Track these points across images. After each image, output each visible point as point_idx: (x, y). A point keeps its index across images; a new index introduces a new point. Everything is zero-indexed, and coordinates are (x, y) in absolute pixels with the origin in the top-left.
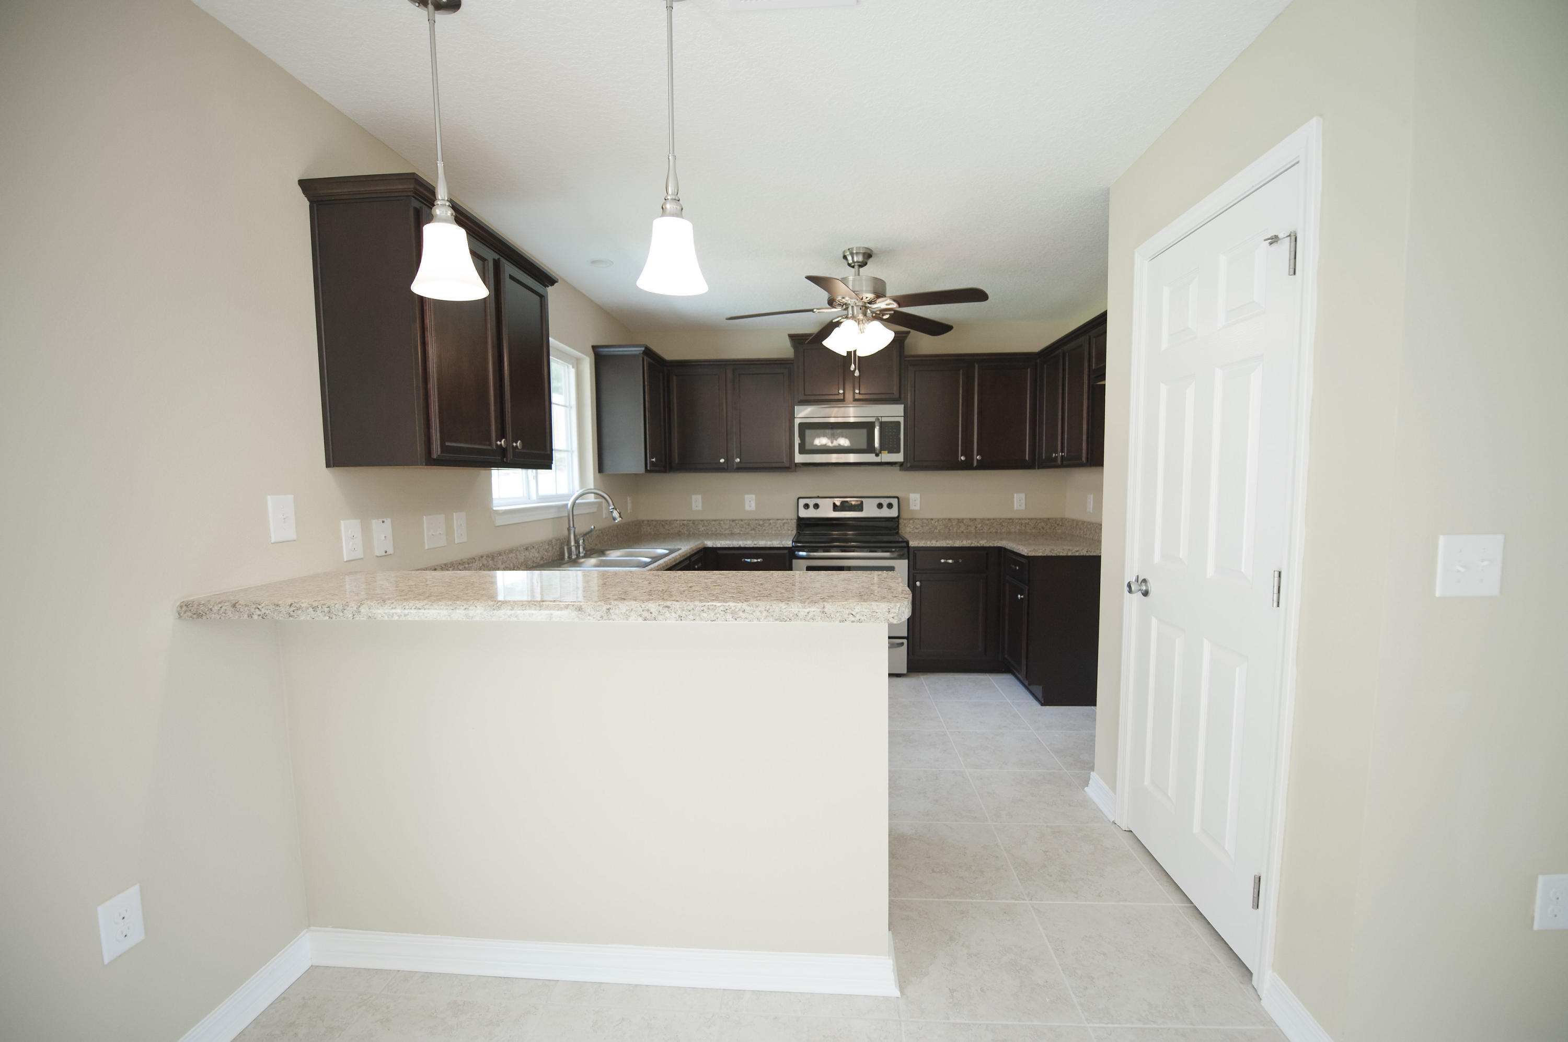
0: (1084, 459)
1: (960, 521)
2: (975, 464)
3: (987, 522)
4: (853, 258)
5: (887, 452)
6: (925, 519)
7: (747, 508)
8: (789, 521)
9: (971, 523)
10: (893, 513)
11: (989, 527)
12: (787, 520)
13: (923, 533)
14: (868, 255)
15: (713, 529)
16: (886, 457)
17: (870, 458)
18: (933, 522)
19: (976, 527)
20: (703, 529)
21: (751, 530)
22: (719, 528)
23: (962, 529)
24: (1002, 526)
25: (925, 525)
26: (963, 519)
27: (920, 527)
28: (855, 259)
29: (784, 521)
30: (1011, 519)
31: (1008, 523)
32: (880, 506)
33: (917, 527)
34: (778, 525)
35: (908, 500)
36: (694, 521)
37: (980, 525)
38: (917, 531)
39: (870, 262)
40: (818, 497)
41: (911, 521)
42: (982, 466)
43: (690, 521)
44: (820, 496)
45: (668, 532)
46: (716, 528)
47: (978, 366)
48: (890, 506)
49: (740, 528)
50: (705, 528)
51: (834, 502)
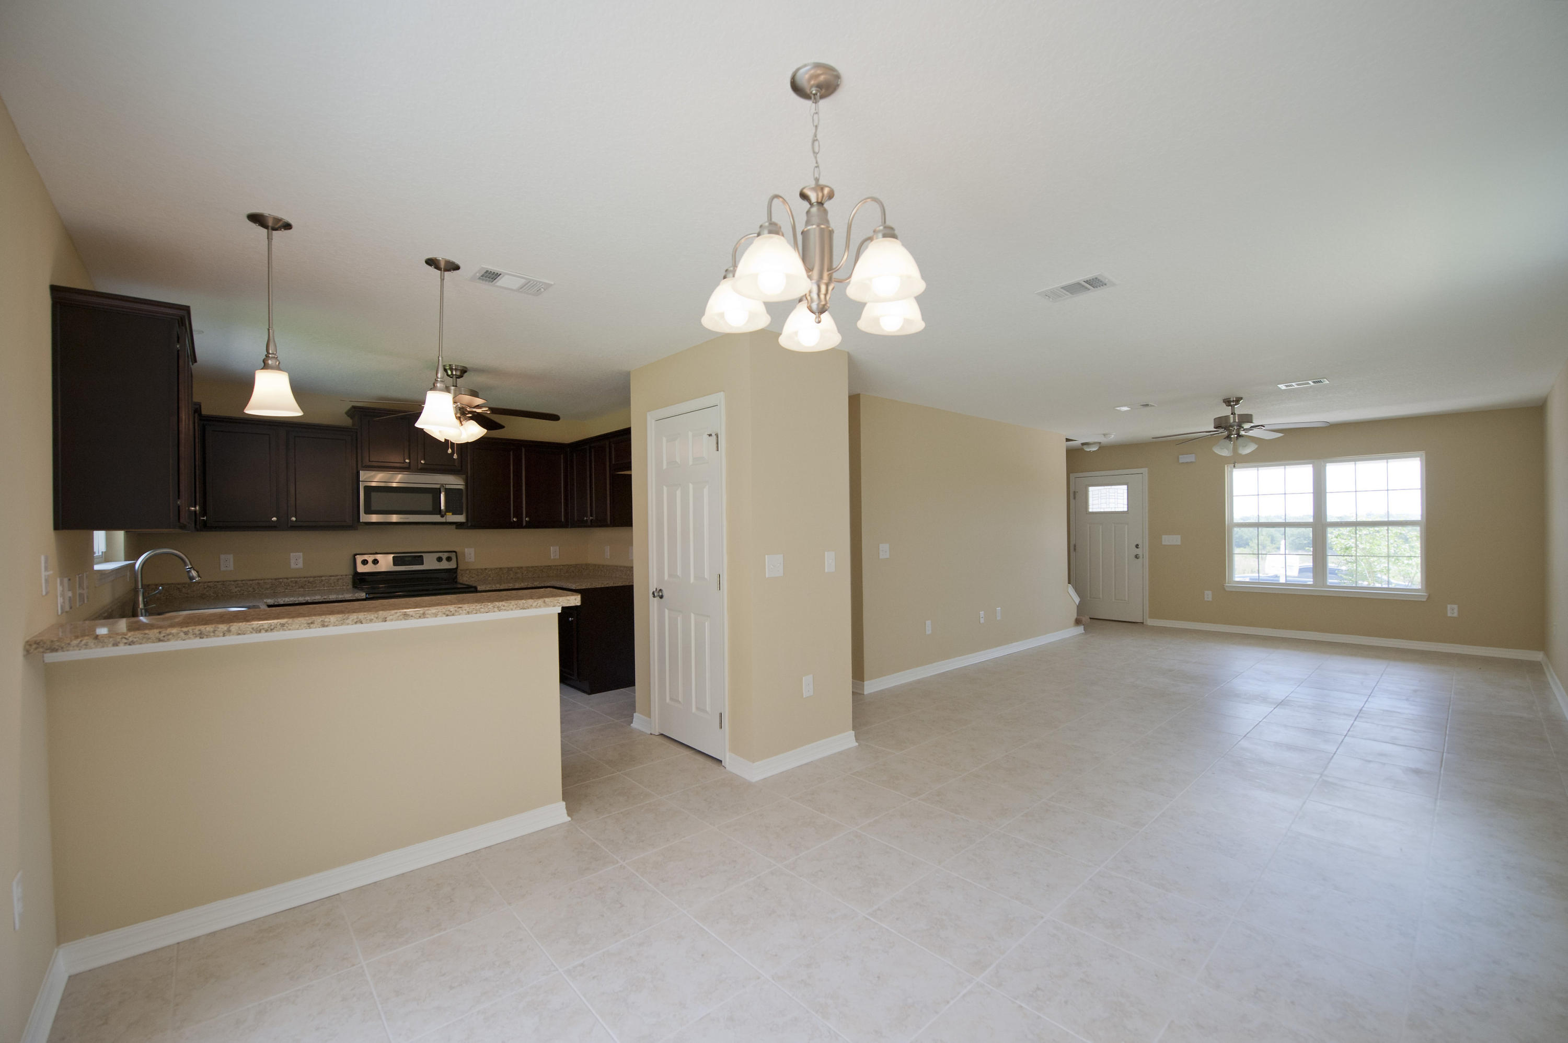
0: (609, 522)
1: (510, 569)
2: (524, 524)
3: (531, 569)
4: (452, 372)
5: (451, 514)
6: (480, 568)
8: (344, 577)
9: (519, 571)
10: (452, 565)
11: (532, 573)
12: (342, 576)
13: (478, 580)
14: (464, 371)
15: (250, 589)
16: (451, 518)
17: (436, 518)
18: (487, 571)
19: (522, 574)
20: (236, 590)
21: (299, 588)
22: (258, 588)
23: (511, 576)
24: (543, 571)
25: (479, 574)
26: (512, 568)
27: (476, 576)
28: (454, 373)
29: (338, 577)
30: (549, 566)
31: (547, 569)
32: (439, 559)
33: (473, 576)
34: (332, 582)
35: (464, 554)
36: (224, 582)
37: (526, 572)
38: (472, 579)
39: (466, 375)
41: (468, 572)
42: (529, 526)
43: (218, 582)
44: (378, 552)
45: (186, 595)
46: (253, 588)
47: (525, 450)
48: (449, 559)
49: (286, 587)
50: (239, 589)
51: (394, 557)
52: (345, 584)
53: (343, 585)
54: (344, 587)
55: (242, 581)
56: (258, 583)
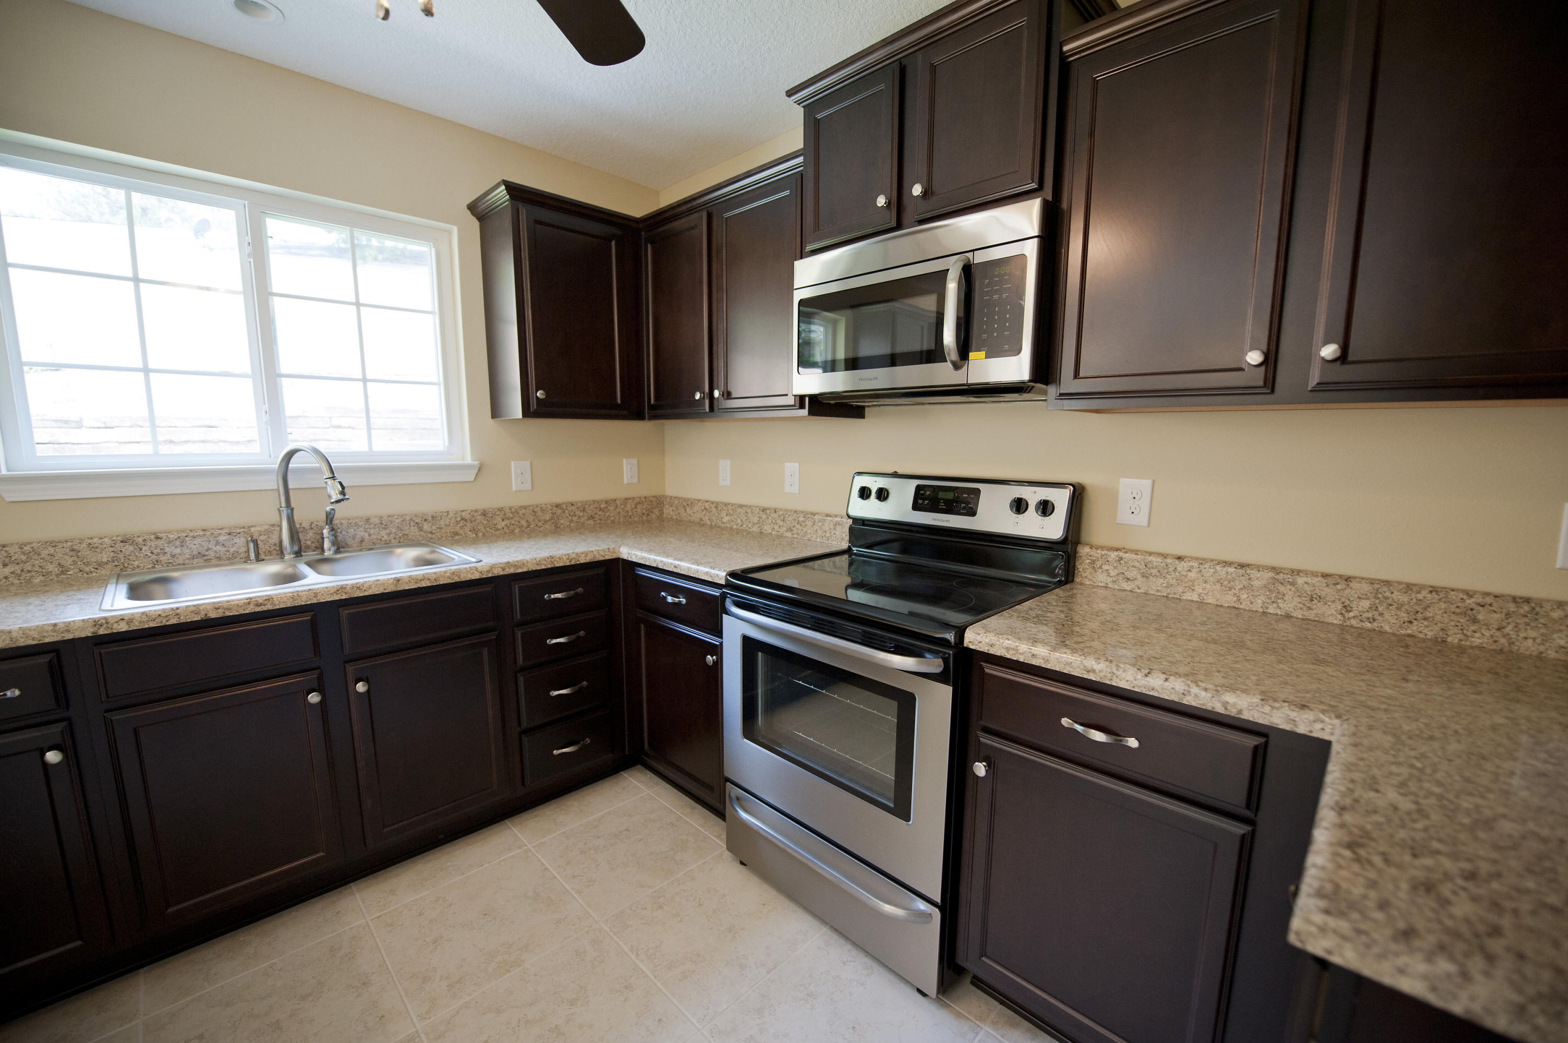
3: (1398, 596)
6: (1159, 554)
7: (786, 486)
8: (835, 520)
10: (1056, 527)
11: (1404, 616)
12: (834, 516)
18: (1182, 566)
19: (1347, 608)
24: (1475, 621)
25: (1154, 571)
27: (1139, 577)
29: (828, 517)
31: (1508, 615)
32: (1019, 506)
33: (1128, 575)
34: (826, 527)
35: (1113, 497)
37: (1366, 604)
40: (895, 475)
41: (1114, 555)
44: (891, 471)
48: (1045, 507)
51: (918, 488)
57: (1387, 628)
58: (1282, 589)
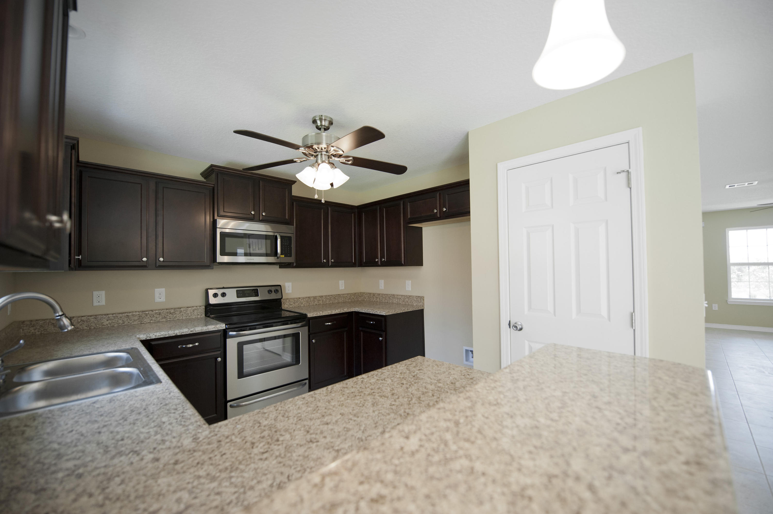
1: (315, 298)
2: (330, 264)
3: (328, 297)
4: (321, 122)
5: (283, 256)
6: (296, 298)
7: (157, 300)
8: (199, 308)
10: (277, 296)
11: (329, 300)
13: (295, 307)
14: (331, 123)
15: (121, 322)
16: (283, 259)
17: (273, 259)
18: (300, 300)
19: (323, 301)
20: (108, 322)
21: (163, 318)
22: (127, 320)
23: (316, 303)
24: (335, 299)
25: (296, 302)
26: (316, 297)
27: (293, 304)
28: (323, 123)
29: (194, 308)
30: (339, 295)
31: (338, 297)
32: (270, 292)
33: (291, 304)
34: (189, 312)
35: (286, 287)
36: (96, 316)
37: (325, 299)
41: (288, 301)
42: (333, 265)
43: (91, 316)
44: (225, 287)
46: (123, 321)
47: (331, 209)
48: (276, 291)
49: (151, 318)
50: (111, 322)
51: (237, 291)
52: (199, 313)
53: (198, 315)
54: (199, 316)
55: (113, 314)
56: (127, 316)
57: (327, 303)
58: (315, 300)
